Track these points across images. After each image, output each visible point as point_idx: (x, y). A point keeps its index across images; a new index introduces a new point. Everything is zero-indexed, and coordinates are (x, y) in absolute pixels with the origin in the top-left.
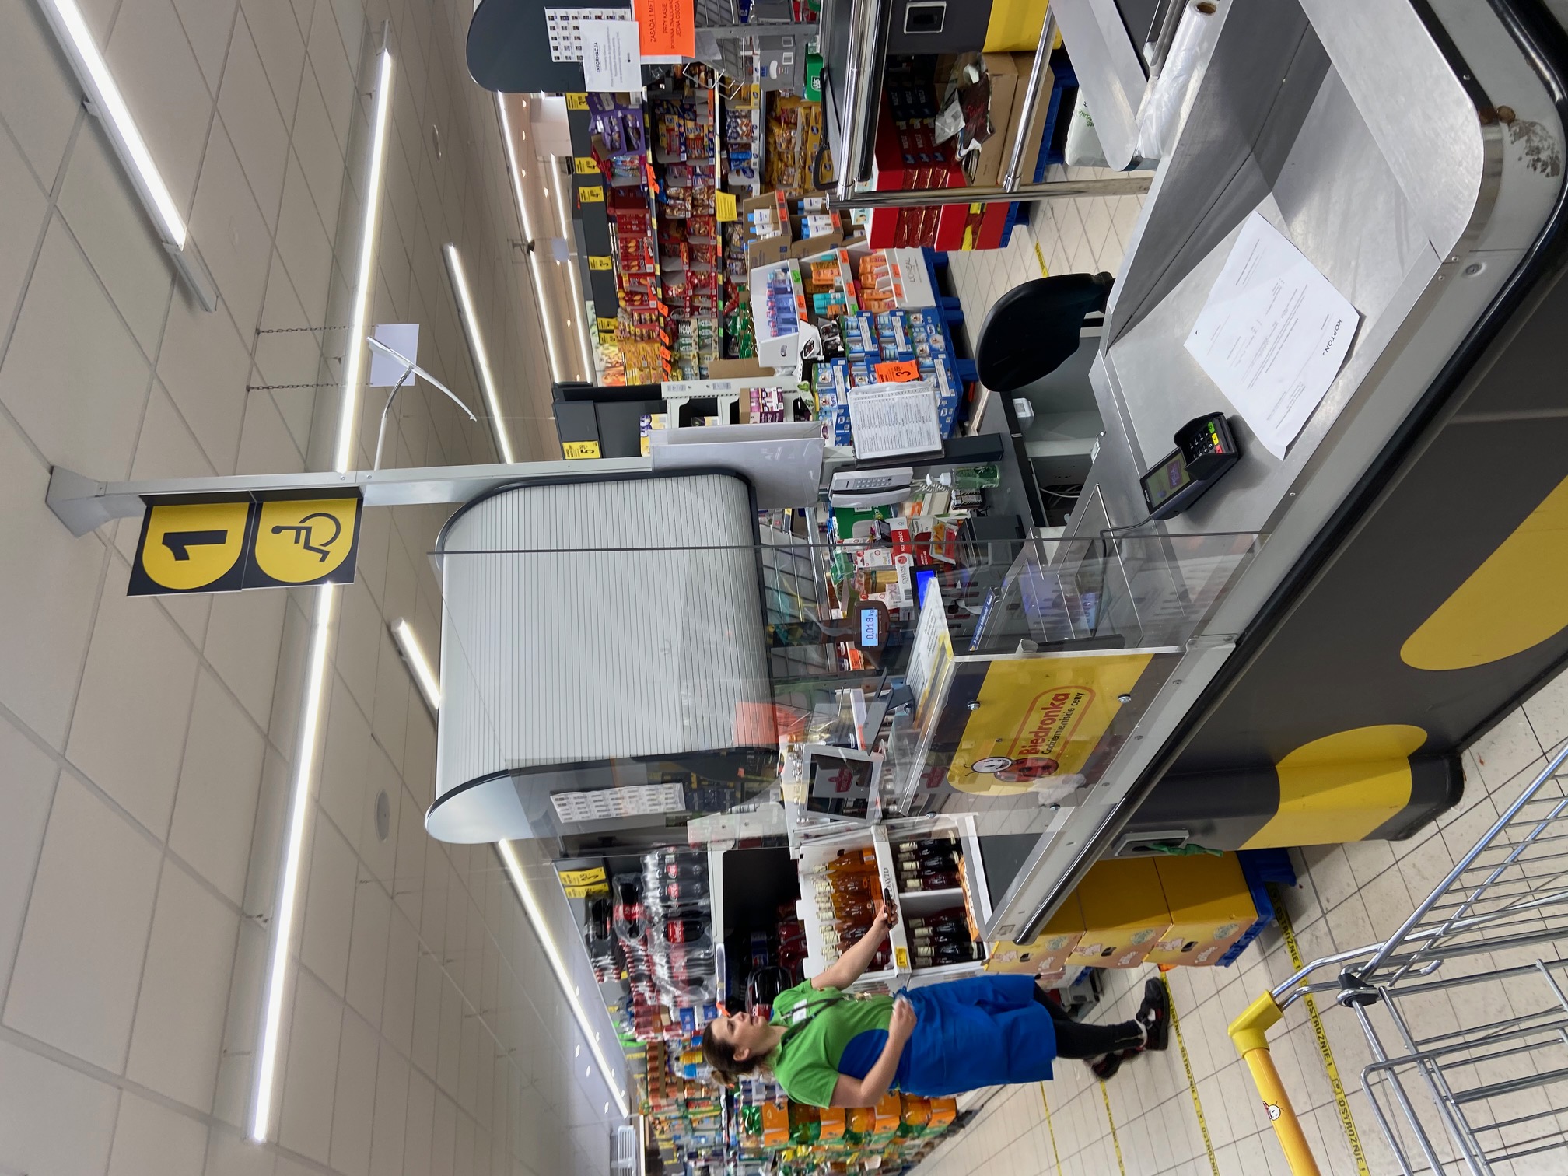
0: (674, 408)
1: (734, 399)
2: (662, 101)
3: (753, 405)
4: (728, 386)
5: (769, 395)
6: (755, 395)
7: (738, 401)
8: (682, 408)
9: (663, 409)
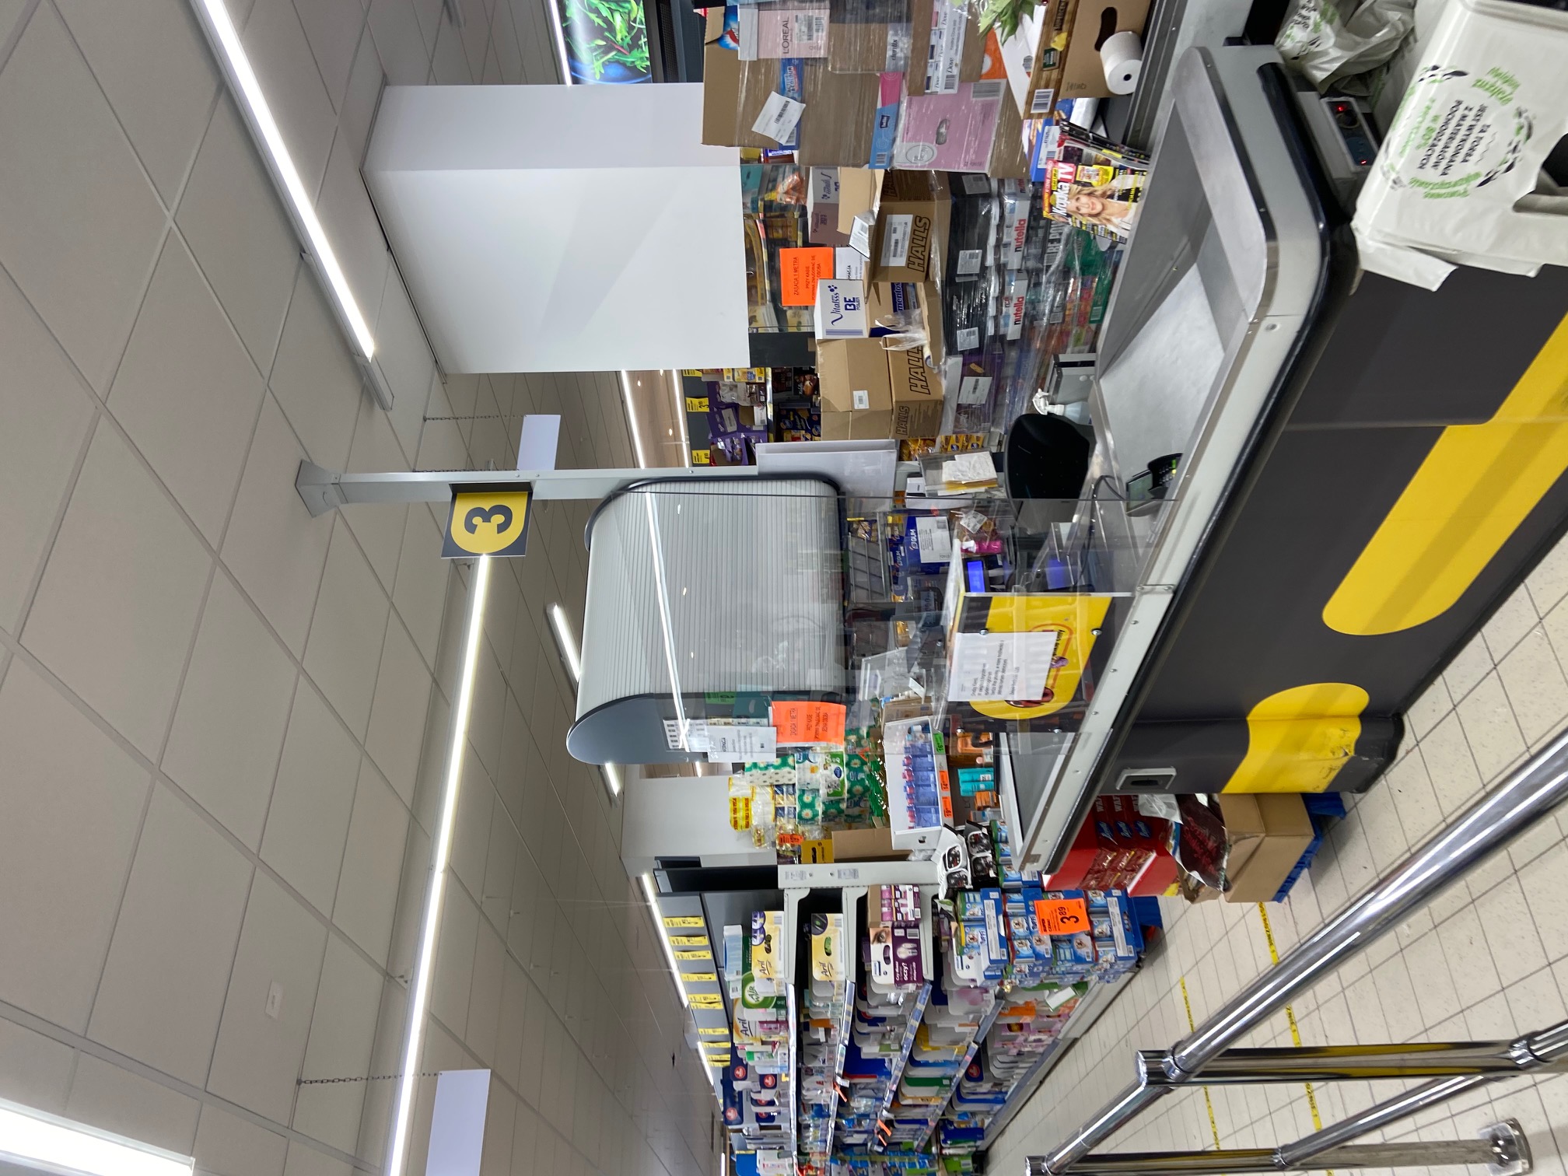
0: (792, 901)
1: (862, 894)
2: (788, 411)
3: (885, 910)
4: (855, 873)
5: (903, 895)
6: (887, 895)
7: (866, 895)
8: (801, 903)
9: (779, 906)
